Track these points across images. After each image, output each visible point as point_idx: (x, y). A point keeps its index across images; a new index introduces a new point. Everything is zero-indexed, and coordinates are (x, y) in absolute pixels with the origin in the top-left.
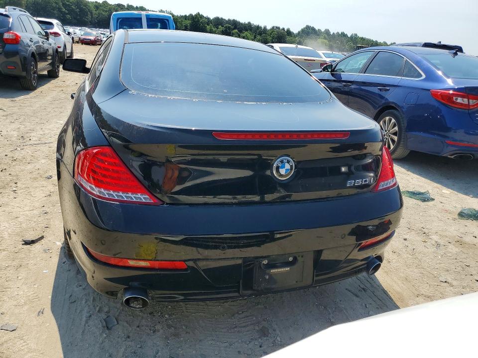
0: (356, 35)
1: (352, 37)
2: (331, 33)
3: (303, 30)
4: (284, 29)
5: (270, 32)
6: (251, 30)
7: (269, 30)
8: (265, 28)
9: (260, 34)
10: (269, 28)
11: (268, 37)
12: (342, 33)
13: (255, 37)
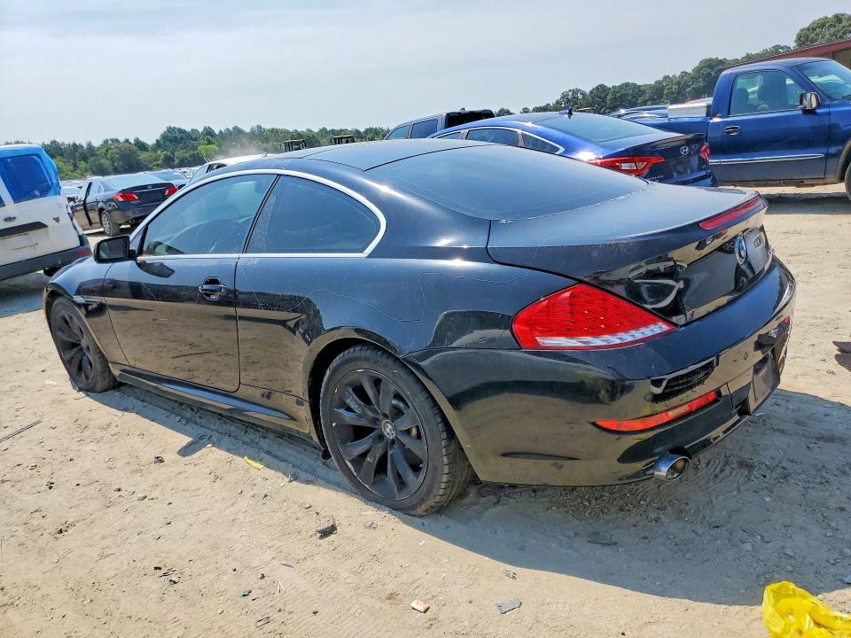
0: (259, 127)
1: (253, 132)
2: (217, 132)
3: (164, 137)
4: (127, 141)
5: (103, 151)
6: (62, 155)
7: (99, 149)
8: (90, 145)
9: (85, 158)
10: (97, 143)
11: (102, 161)
12: (234, 128)
13: (76, 167)
